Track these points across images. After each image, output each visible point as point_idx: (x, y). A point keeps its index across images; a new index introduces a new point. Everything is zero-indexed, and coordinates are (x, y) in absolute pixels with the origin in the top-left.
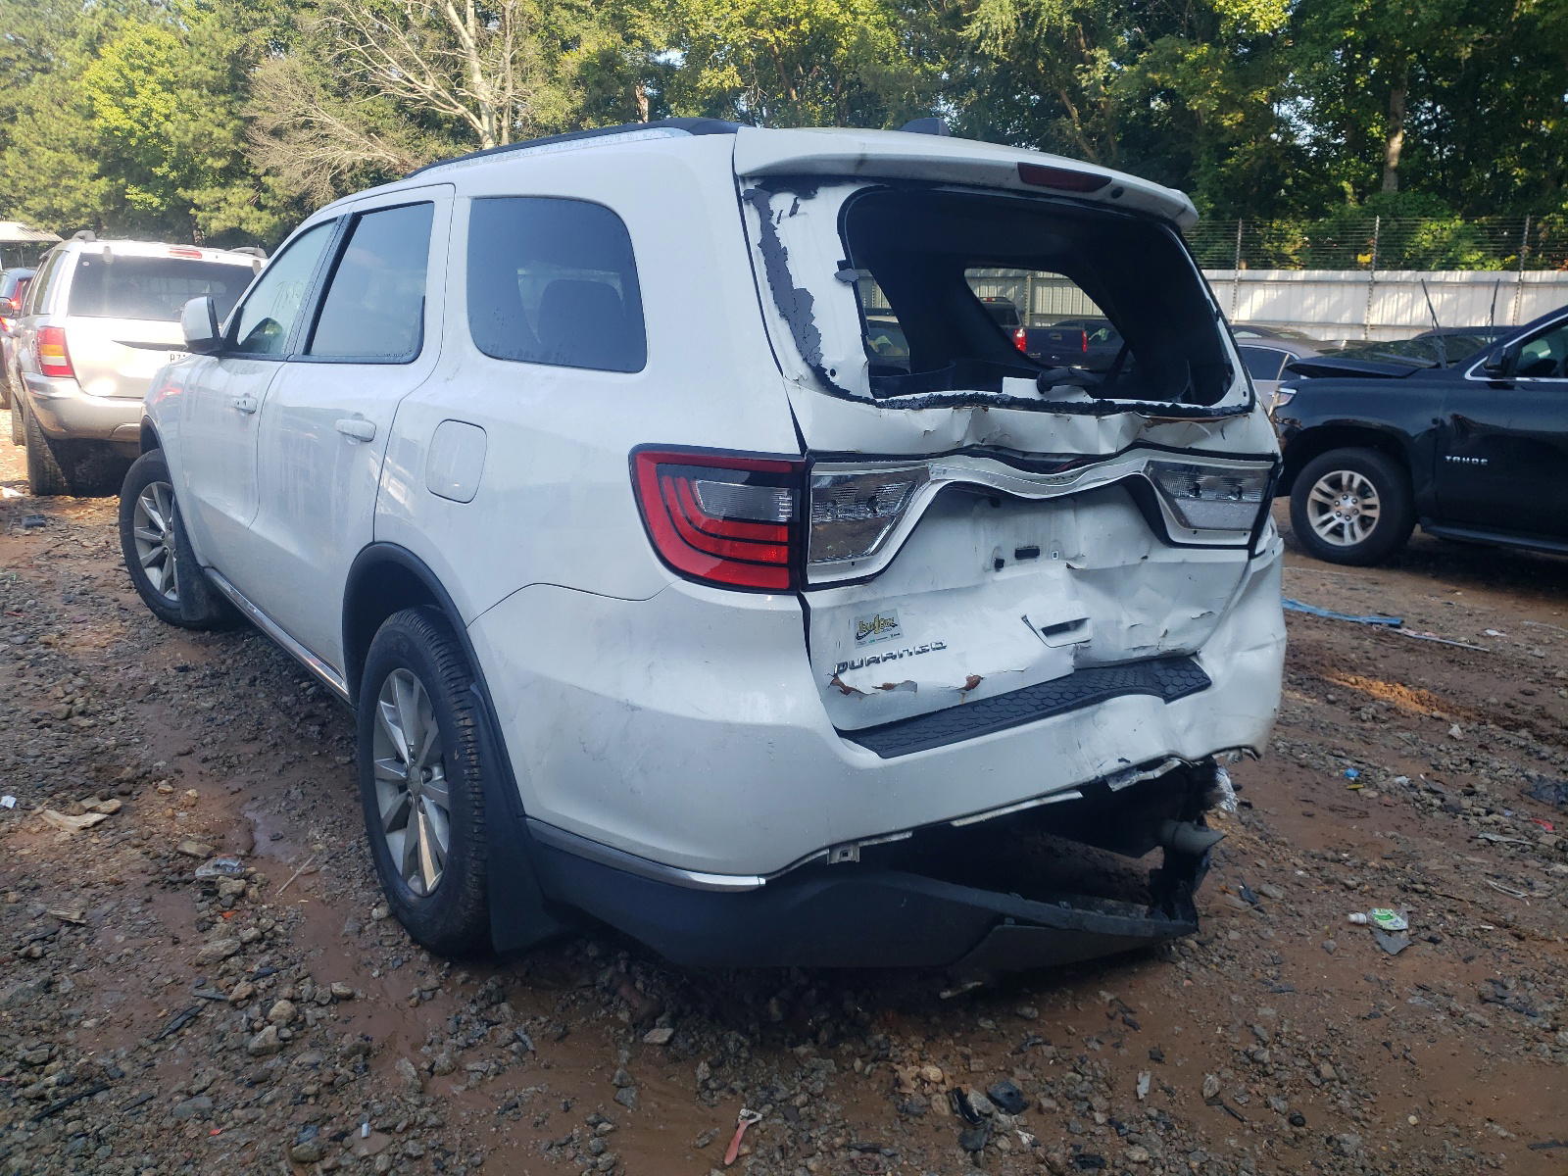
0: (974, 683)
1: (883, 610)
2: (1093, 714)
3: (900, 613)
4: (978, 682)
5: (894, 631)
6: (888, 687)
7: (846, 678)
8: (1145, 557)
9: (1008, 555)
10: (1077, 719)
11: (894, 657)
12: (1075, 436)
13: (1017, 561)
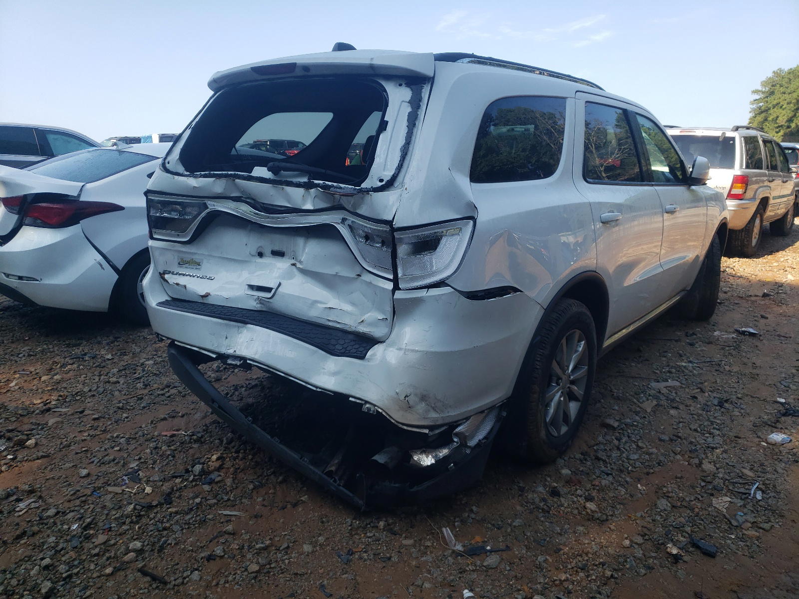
0: (207, 295)
1: (196, 258)
2: (238, 327)
3: (205, 261)
4: (208, 296)
5: (198, 267)
6: (177, 284)
7: (166, 276)
8: (359, 275)
9: (267, 251)
10: (226, 325)
11: (190, 276)
12: (288, 198)
13: (271, 255)
